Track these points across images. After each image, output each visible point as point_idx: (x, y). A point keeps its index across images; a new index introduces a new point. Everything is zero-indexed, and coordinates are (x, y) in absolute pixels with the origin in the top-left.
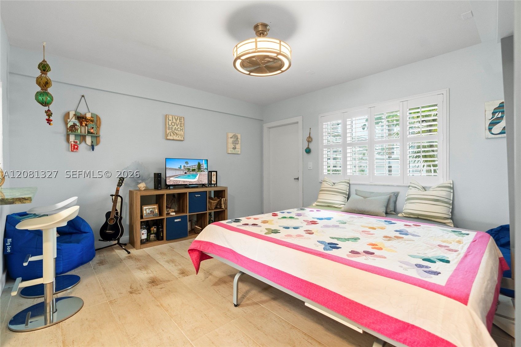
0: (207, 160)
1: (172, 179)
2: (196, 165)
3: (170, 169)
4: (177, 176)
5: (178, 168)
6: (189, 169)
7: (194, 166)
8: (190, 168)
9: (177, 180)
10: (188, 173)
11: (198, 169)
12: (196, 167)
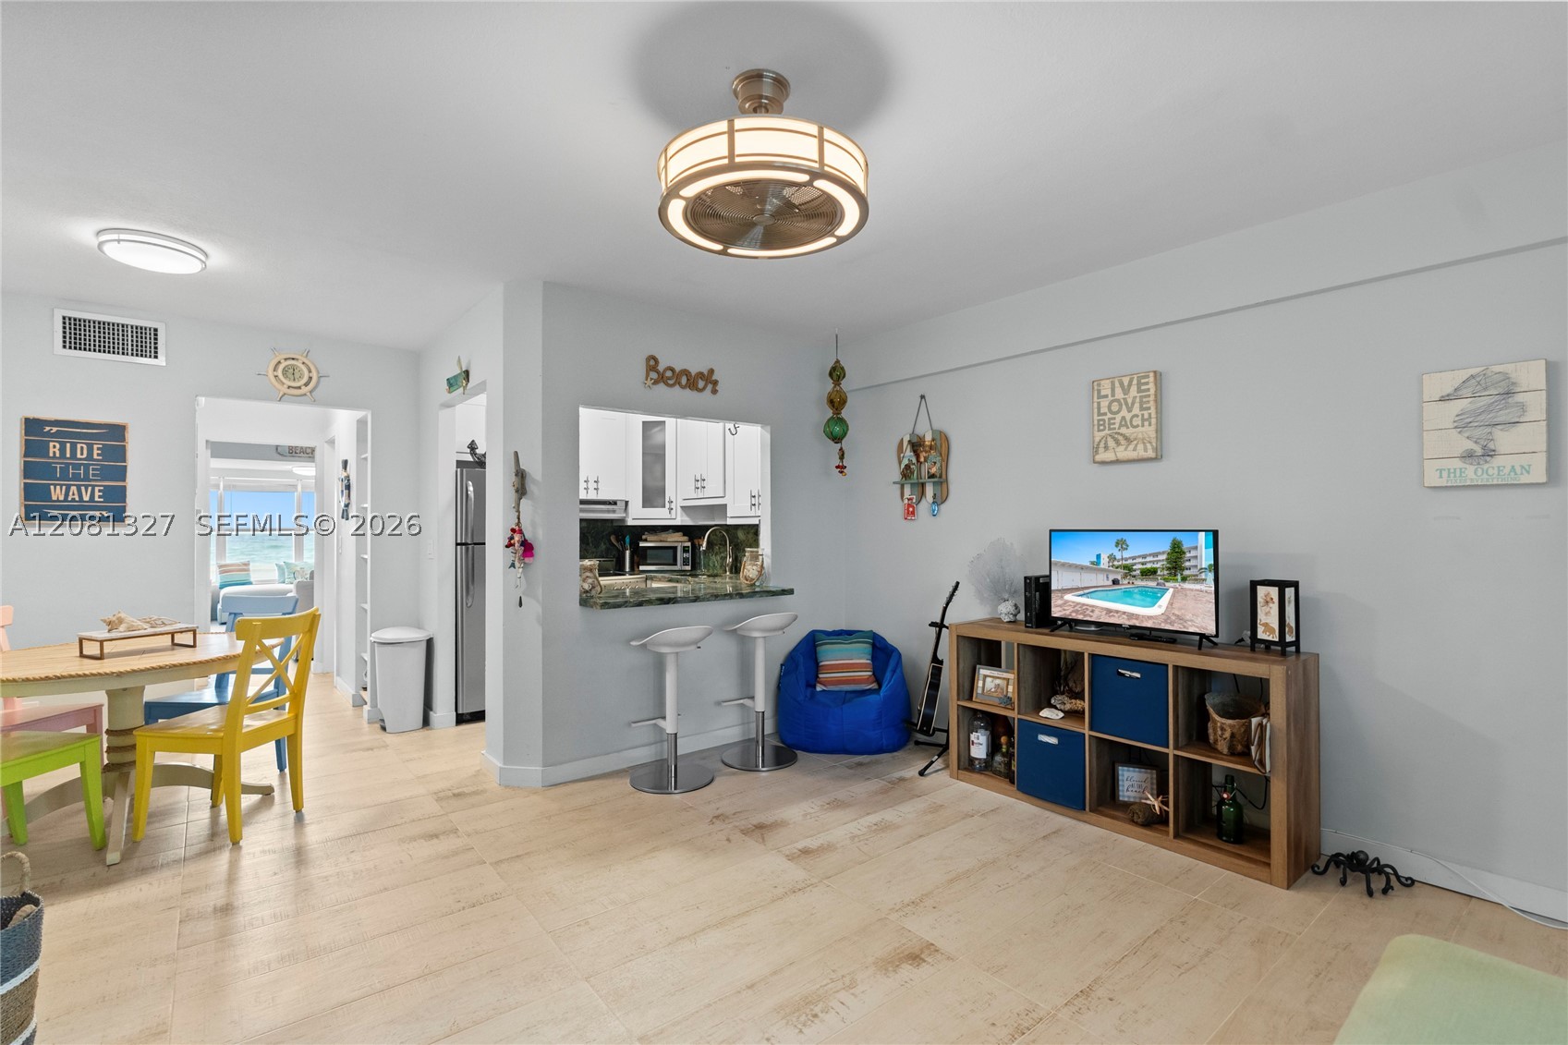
0: (1215, 533)
1: (1069, 597)
2: (1163, 553)
3: (1063, 565)
4: (1086, 591)
5: (1088, 564)
6: (1129, 569)
7: (1150, 555)
8: (1135, 564)
9: (1084, 605)
10: (1126, 582)
11: (1169, 569)
12: (1161, 562)
